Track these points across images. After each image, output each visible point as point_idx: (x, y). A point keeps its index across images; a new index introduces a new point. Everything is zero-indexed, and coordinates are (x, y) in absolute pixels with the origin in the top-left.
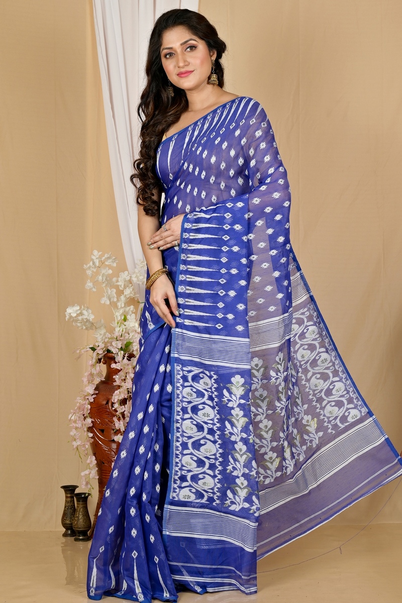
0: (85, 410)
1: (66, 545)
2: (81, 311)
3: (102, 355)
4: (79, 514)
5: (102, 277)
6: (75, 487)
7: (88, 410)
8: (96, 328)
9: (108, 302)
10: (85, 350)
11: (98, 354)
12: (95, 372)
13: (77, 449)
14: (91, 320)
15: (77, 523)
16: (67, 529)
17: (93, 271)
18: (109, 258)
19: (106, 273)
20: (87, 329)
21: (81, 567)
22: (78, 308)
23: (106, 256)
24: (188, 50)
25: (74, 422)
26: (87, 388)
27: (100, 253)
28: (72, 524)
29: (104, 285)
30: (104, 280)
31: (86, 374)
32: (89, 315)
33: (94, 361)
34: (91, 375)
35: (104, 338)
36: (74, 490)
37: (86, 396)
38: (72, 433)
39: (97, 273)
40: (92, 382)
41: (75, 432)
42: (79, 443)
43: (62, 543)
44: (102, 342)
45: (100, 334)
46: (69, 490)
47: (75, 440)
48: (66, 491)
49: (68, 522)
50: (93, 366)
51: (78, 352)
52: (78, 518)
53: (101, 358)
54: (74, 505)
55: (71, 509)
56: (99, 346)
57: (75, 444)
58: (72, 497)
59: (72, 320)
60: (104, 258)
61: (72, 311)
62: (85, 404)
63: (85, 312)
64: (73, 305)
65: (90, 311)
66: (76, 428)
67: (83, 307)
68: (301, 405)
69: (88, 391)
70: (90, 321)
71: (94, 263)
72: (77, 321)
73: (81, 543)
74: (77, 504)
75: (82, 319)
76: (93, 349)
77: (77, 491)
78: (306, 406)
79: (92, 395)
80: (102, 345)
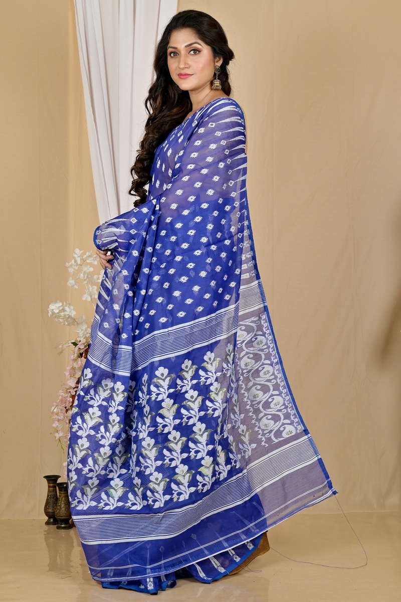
0: (67, 403)
1: (48, 533)
2: (64, 307)
3: (84, 350)
4: (61, 503)
5: (84, 274)
6: (58, 477)
7: (70, 403)
8: (78, 324)
9: (89, 299)
10: (67, 345)
11: (80, 348)
12: (77, 367)
13: (60, 440)
14: (73, 316)
15: (59, 512)
16: (50, 518)
17: (74, 269)
18: (90, 256)
19: (88, 271)
20: (69, 324)
21: (63, 554)
22: (61, 304)
23: (87, 254)
24: (192, 52)
25: (56, 414)
26: (69, 381)
27: (82, 251)
28: (54, 512)
29: (86, 282)
30: (86, 277)
31: (68, 368)
32: (71, 311)
33: (76, 355)
34: (73, 369)
35: (85, 333)
36: (56, 480)
37: (68, 389)
38: (54, 425)
39: (79, 271)
40: (74, 375)
41: (57, 424)
42: (61, 434)
43: (45, 531)
44: (83, 337)
45: (82, 330)
46: (52, 479)
47: (57, 432)
48: (48, 481)
49: (50, 511)
50: (75, 360)
51: (60, 347)
52: (61, 507)
53: (83, 353)
54: (57, 495)
55: (53, 498)
56: (80, 341)
57: (57, 435)
58: (55, 487)
59: (54, 316)
60: (85, 256)
61: (55, 307)
62: (67, 397)
63: (67, 309)
64: (56, 302)
65: (72, 307)
66: (59, 420)
67: (65, 304)
68: (238, 413)
69: (70, 384)
70: (71, 317)
71: (75, 261)
72: (59, 317)
73: (63, 530)
74: (59, 493)
75: (65, 315)
76: (75, 344)
77: (59, 481)
78: (242, 416)
79: (74, 388)
80: (83, 341)
